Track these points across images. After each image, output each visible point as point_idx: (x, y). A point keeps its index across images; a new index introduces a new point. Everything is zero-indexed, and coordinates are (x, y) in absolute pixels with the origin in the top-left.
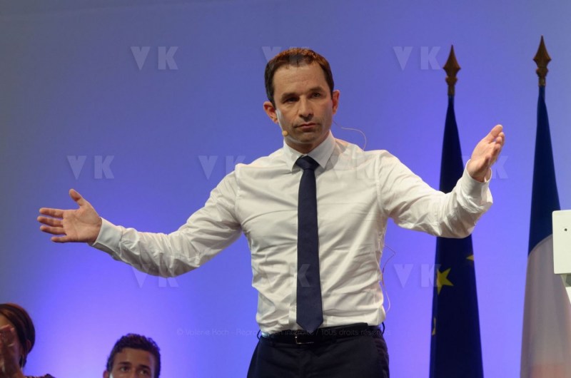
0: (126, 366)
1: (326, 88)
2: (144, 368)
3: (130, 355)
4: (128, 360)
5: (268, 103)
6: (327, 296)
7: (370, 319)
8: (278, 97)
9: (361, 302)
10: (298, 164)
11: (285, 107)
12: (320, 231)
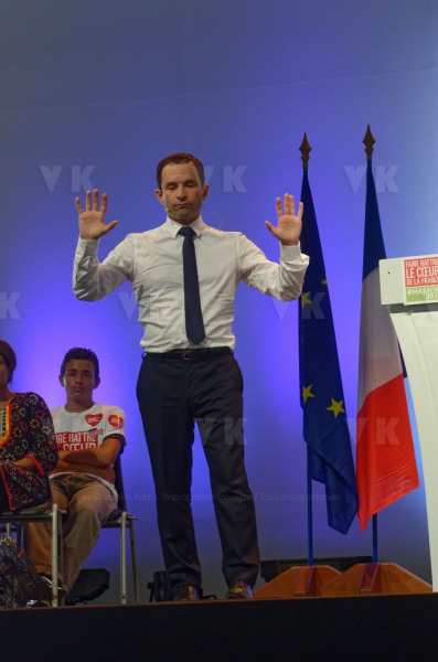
1: (198, 181)
2: (86, 373)
3: (77, 364)
4: (75, 367)
5: (158, 190)
6: (207, 325)
7: (231, 344)
8: (164, 185)
9: (225, 333)
10: (180, 233)
11: (168, 192)
12: (200, 280)
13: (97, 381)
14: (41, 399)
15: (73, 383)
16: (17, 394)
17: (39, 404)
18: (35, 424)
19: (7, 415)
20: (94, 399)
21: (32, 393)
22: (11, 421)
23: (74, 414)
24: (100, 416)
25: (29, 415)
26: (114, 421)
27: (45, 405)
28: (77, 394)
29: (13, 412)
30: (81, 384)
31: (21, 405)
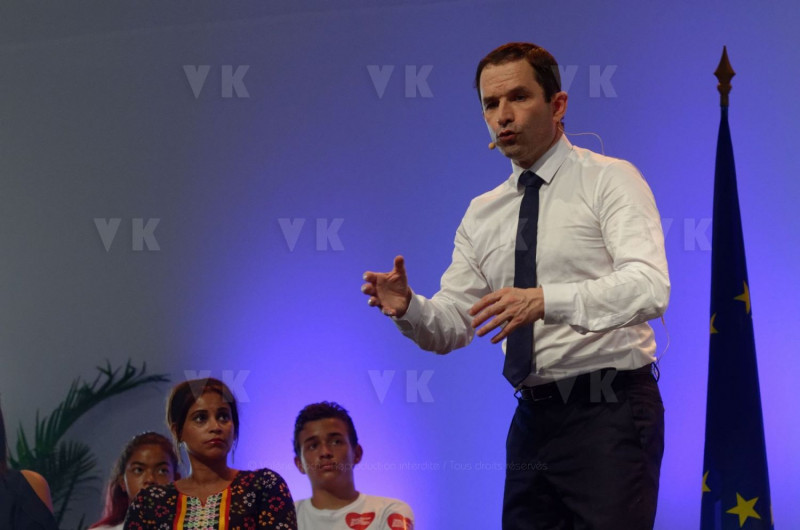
0: (314, 442)
2: (336, 437)
3: (318, 429)
4: (316, 433)
13: (358, 453)
14: (280, 480)
15: (317, 459)
16: (241, 472)
17: (276, 487)
18: (266, 519)
19: (223, 505)
20: (358, 486)
21: (266, 470)
22: (229, 514)
23: (326, 513)
24: (371, 516)
25: (259, 505)
26: (396, 523)
27: (287, 490)
28: (327, 475)
29: (232, 499)
30: (329, 456)
31: (248, 490)
